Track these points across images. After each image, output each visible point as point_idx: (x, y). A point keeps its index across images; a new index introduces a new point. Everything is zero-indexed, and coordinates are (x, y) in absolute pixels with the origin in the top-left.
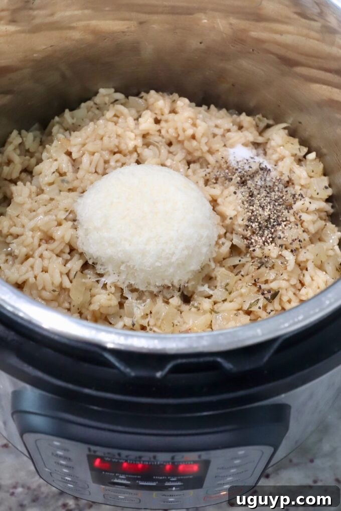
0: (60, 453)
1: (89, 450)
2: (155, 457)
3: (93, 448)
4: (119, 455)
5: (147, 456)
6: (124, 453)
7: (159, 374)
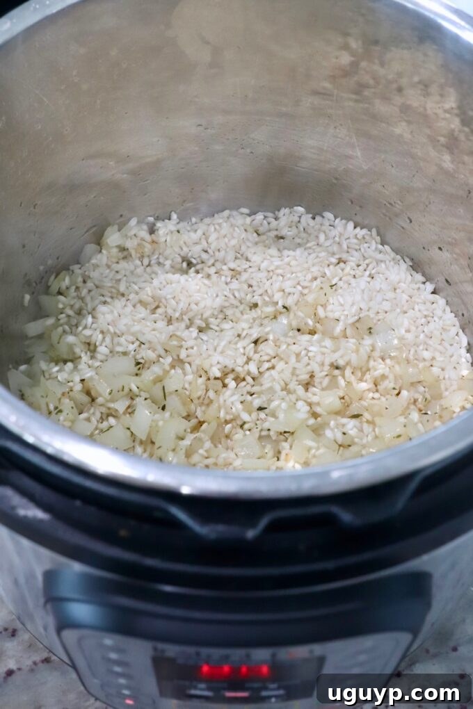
0: (113, 656)
1: (155, 649)
2: (248, 656)
3: (160, 646)
4: (198, 654)
5: (237, 654)
6: (205, 651)
7: (251, 534)
